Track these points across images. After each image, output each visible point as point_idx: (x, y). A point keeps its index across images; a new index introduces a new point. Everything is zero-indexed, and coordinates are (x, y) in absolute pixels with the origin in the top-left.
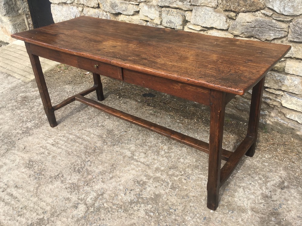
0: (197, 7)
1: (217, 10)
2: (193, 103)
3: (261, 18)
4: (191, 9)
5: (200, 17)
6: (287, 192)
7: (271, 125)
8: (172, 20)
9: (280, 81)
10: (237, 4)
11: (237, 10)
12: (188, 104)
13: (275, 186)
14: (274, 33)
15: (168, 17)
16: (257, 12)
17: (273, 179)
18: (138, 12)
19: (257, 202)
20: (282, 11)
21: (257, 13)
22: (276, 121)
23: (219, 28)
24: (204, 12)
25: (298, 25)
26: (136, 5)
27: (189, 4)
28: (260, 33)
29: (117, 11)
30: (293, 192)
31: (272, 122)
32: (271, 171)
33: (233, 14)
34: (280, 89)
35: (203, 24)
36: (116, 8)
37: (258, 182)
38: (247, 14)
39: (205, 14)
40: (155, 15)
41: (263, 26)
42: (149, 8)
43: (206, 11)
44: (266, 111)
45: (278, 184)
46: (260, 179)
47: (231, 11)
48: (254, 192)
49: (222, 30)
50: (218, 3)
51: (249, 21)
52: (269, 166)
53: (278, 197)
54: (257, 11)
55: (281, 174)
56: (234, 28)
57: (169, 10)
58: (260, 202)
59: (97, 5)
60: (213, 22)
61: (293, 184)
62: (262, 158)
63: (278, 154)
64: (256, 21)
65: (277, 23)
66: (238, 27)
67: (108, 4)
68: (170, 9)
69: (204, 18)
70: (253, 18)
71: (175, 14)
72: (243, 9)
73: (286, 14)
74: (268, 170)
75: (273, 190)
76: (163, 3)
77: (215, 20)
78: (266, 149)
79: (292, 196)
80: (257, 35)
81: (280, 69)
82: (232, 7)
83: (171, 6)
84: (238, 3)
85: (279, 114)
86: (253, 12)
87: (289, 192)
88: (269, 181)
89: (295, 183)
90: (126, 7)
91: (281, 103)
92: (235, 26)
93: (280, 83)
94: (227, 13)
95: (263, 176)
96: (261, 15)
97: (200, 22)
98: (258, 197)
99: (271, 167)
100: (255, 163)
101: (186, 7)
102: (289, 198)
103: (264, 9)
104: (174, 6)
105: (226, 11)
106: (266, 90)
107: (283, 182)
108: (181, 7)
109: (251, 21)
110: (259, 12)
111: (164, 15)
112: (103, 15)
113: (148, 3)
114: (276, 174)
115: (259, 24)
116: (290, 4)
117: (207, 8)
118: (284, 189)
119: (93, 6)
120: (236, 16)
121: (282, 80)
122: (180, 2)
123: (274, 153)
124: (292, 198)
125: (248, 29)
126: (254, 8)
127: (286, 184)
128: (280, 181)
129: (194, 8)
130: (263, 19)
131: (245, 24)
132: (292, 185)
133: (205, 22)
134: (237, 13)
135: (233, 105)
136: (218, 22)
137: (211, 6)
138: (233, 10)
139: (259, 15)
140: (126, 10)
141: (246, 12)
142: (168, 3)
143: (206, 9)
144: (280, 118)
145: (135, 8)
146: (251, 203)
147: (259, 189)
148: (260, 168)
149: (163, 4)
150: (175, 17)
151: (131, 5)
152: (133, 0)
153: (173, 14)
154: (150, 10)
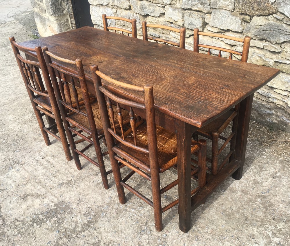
0: (216, 10)
1: (233, 13)
3: (272, 22)
4: (210, 12)
5: (218, 19)
6: (277, 180)
7: (277, 124)
8: (193, 22)
9: (287, 83)
10: (251, 8)
11: (251, 14)
13: (268, 175)
14: (284, 36)
15: (189, 19)
17: (267, 169)
18: (164, 14)
19: (248, 186)
21: (270, 17)
22: (281, 120)
23: (234, 31)
24: (222, 15)
26: (162, 7)
27: (209, 7)
28: (271, 36)
29: (146, 13)
30: (283, 181)
31: (278, 121)
32: (267, 163)
33: (248, 18)
34: (286, 90)
35: (220, 26)
36: (145, 10)
37: (253, 171)
38: (260, 17)
39: (223, 17)
40: (178, 17)
41: (274, 30)
42: (173, 11)
43: (224, 14)
44: (273, 111)
45: (271, 174)
46: (256, 168)
47: (246, 14)
48: (247, 178)
49: (238, 32)
50: (234, 6)
51: (262, 25)
52: (266, 158)
53: (269, 184)
54: (270, 15)
55: (276, 166)
56: (248, 31)
58: (250, 186)
59: (129, 7)
60: (230, 24)
61: (285, 175)
62: (262, 152)
63: (278, 150)
64: (268, 24)
65: (287, 27)
66: (251, 30)
67: (139, 7)
68: (192, 12)
69: (221, 20)
70: (266, 22)
72: (257, 13)
74: (265, 162)
75: (265, 178)
76: (186, 5)
77: (231, 23)
78: (268, 144)
79: (281, 184)
80: (268, 38)
81: (288, 71)
82: (247, 11)
83: (192, 8)
84: (253, 7)
85: (285, 114)
86: (266, 16)
87: (279, 181)
88: (263, 171)
89: (287, 175)
90: (153, 9)
91: (287, 103)
92: (249, 29)
93: (287, 84)
94: (242, 16)
95: (259, 166)
96: (273, 19)
97: (218, 25)
98: (250, 182)
99: (268, 160)
100: (255, 155)
101: (206, 10)
102: (278, 185)
103: (276, 13)
104: (195, 9)
105: (241, 14)
106: (275, 90)
107: (276, 173)
108: (201, 10)
109: (264, 25)
110: (271, 16)
111: (186, 17)
112: (134, 16)
113: (173, 6)
114: (272, 165)
115: (271, 27)
117: (225, 11)
118: (275, 179)
119: (125, 8)
120: (251, 19)
121: (289, 82)
122: (201, 5)
123: (275, 148)
124: (281, 186)
125: (260, 32)
126: (267, 12)
127: (278, 174)
128: (273, 171)
129: (213, 11)
130: (275, 23)
131: (258, 27)
132: (283, 176)
133: (222, 25)
134: (252, 17)
136: (234, 24)
137: (229, 10)
138: (248, 13)
139: (271, 19)
140: (153, 12)
141: (259, 16)
142: (190, 5)
144: (285, 118)
145: (161, 10)
146: (242, 186)
147: (252, 176)
148: (258, 160)
149: (185, 7)
150: (196, 19)
151: (158, 8)
152: (159, 3)
153: (194, 17)
154: (174, 12)
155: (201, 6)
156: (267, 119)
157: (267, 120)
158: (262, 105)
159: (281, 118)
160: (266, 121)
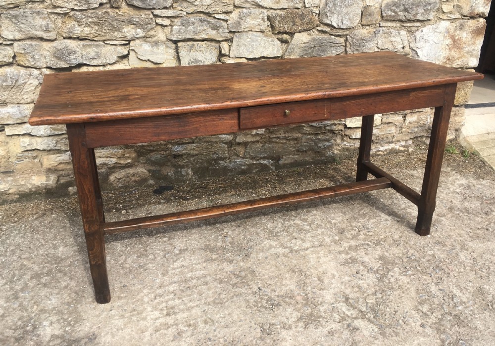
0: (240, 34)
2: (240, 170)
3: (318, 37)
4: (230, 38)
5: (245, 46)
7: (339, 154)
8: (198, 59)
10: (291, 24)
11: (292, 31)
12: (230, 176)
14: (335, 49)
15: (191, 55)
16: (311, 31)
18: (126, 57)
20: (340, 24)
22: (343, 147)
23: (272, 57)
24: (251, 38)
25: (355, 37)
26: (123, 44)
27: (227, 31)
28: (321, 52)
29: (75, 62)
31: (340, 150)
33: (285, 36)
35: (249, 54)
36: (72, 57)
38: (303, 33)
39: (253, 41)
40: (166, 56)
41: (323, 44)
42: (152, 47)
43: (253, 37)
44: (333, 140)
47: (286, 33)
51: (306, 42)
54: (313, 28)
57: (193, 45)
60: (264, 49)
64: (314, 40)
66: (295, 50)
67: (47, 53)
68: (196, 43)
69: (250, 46)
70: (309, 38)
71: (203, 49)
72: (300, 28)
73: (344, 28)
76: (181, 34)
77: (267, 47)
80: (318, 55)
82: (286, 28)
83: (197, 37)
84: (294, 22)
85: (345, 138)
86: (308, 31)
90: (96, 52)
91: (346, 125)
94: (280, 36)
96: (316, 32)
97: (245, 54)
101: (222, 36)
103: (319, 26)
104: (202, 37)
105: (279, 33)
108: (213, 37)
109: (308, 42)
110: (314, 30)
111: (183, 53)
112: (31, 75)
113: (148, 40)
115: (318, 42)
116: (347, 17)
117: (254, 33)
120: (291, 38)
125: (307, 50)
126: (310, 26)
129: (235, 36)
131: (302, 45)
133: (252, 52)
134: (292, 34)
135: (294, 149)
136: (271, 48)
137: (258, 30)
138: (287, 31)
139: (314, 33)
140: (98, 56)
141: (301, 32)
142: (191, 34)
143: (253, 35)
144: (346, 142)
145: (121, 51)
149: (180, 37)
150: (204, 52)
151: (109, 47)
152: (114, 38)
153: (201, 49)
154: (155, 49)
155: (214, 32)
156: (327, 153)
157: (327, 155)
158: (319, 139)
159: (342, 144)
160: (326, 157)
